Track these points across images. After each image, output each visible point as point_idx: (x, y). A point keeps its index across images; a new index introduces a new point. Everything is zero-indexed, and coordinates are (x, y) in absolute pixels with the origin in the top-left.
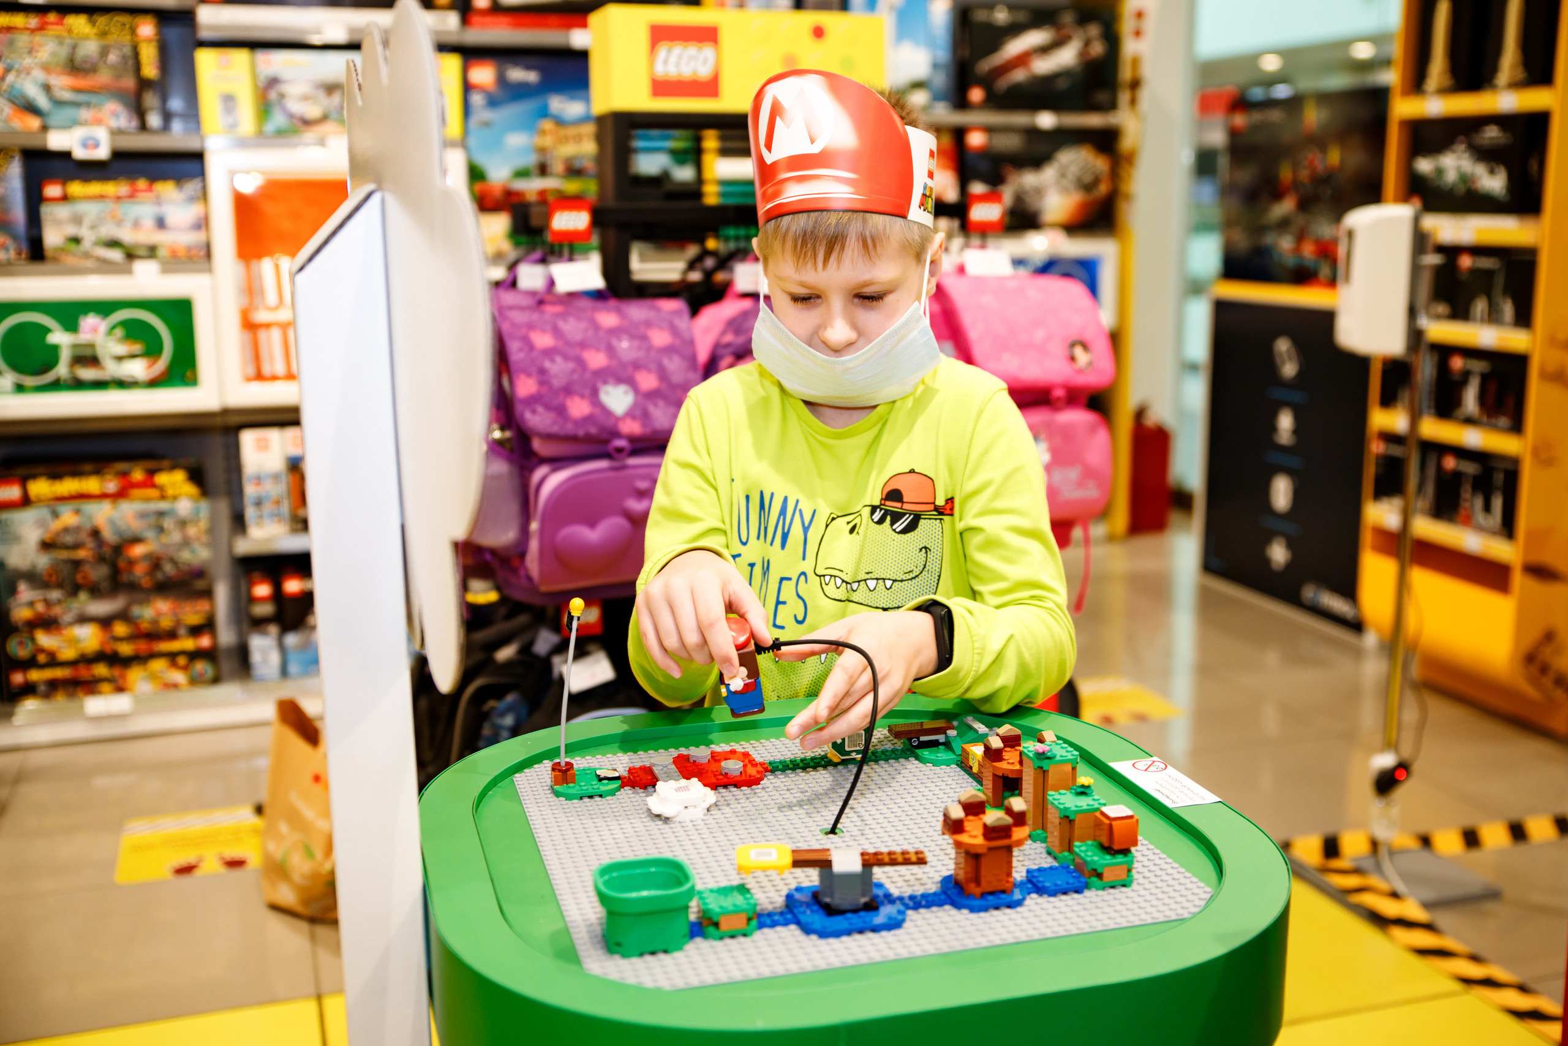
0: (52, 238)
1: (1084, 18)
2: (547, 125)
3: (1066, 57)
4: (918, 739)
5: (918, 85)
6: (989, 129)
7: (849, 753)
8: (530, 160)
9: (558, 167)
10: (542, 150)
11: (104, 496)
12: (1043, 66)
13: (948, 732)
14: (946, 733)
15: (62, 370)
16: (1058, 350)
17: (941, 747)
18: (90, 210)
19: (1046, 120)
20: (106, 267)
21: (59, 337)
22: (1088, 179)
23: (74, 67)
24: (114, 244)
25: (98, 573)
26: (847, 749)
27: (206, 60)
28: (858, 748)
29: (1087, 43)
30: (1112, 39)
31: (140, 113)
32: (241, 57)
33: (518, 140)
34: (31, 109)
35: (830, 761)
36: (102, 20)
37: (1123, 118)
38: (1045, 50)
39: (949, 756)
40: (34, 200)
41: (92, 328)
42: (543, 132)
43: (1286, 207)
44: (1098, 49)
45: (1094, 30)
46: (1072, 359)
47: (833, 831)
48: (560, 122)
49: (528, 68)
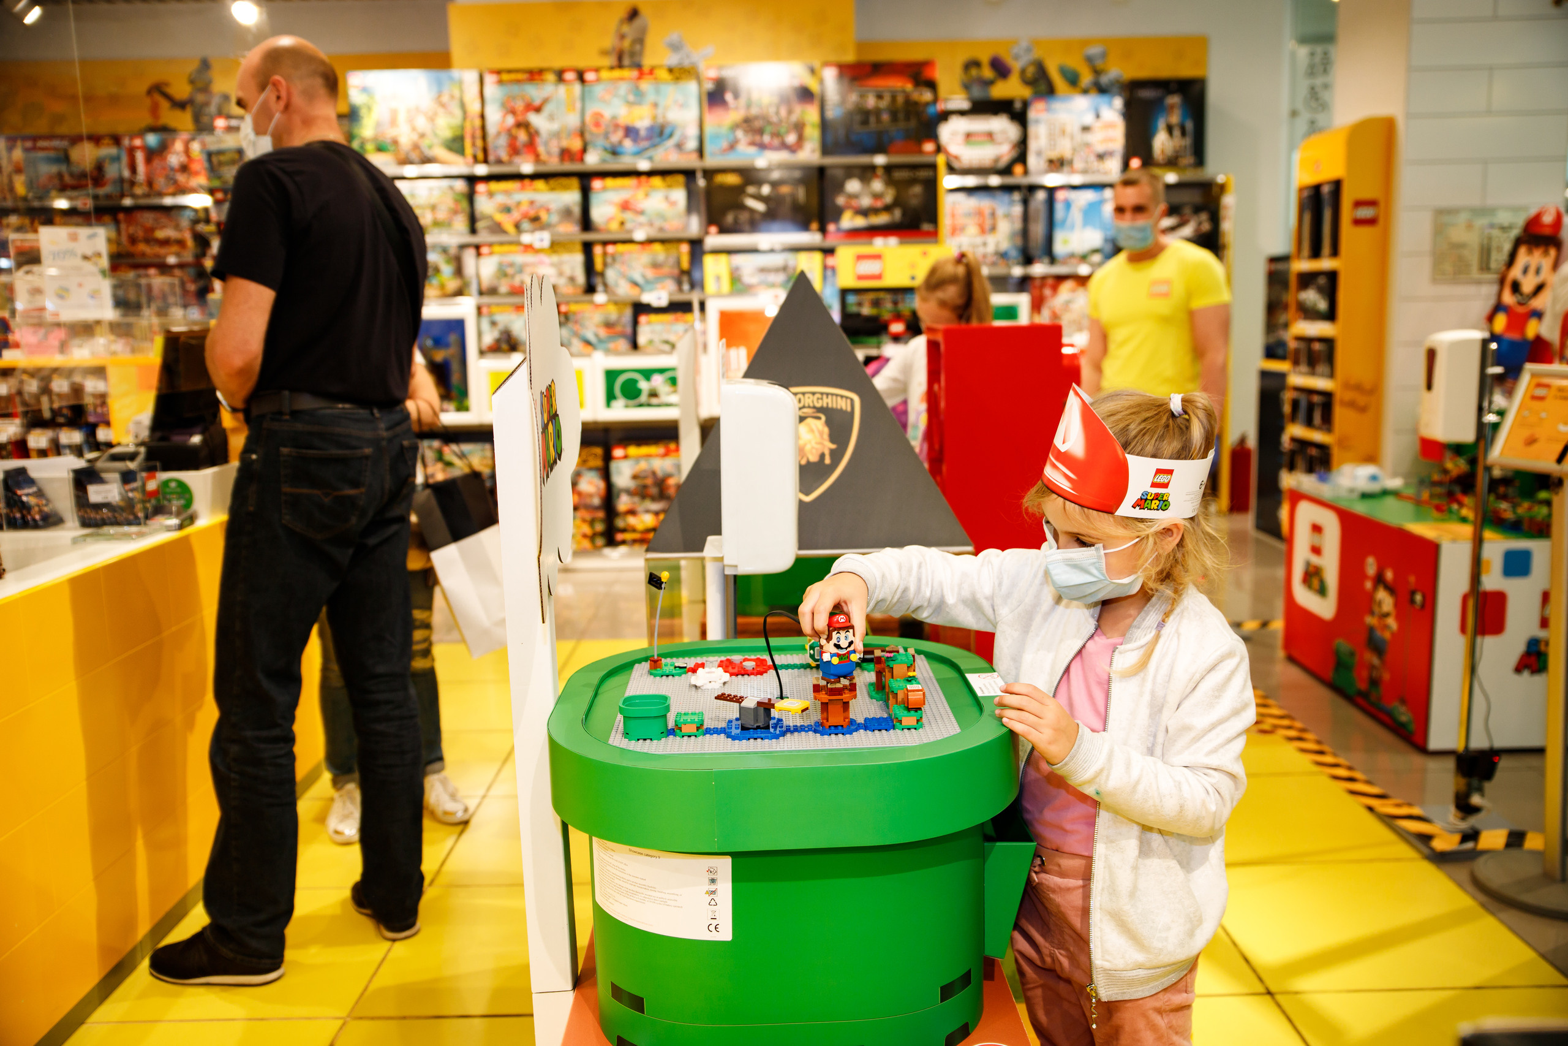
0: (642, 340)
1: (1197, 210)
3: (1187, 232)
5: (1096, 251)
11: (657, 456)
15: (643, 398)
18: (658, 328)
20: (663, 352)
21: (643, 385)
23: (655, 265)
24: (667, 342)
25: (654, 491)
27: (709, 261)
29: (1200, 224)
31: (679, 283)
32: (723, 258)
34: (635, 284)
36: (668, 246)
40: (635, 323)
41: (658, 381)
44: (1206, 227)
45: (1204, 216)
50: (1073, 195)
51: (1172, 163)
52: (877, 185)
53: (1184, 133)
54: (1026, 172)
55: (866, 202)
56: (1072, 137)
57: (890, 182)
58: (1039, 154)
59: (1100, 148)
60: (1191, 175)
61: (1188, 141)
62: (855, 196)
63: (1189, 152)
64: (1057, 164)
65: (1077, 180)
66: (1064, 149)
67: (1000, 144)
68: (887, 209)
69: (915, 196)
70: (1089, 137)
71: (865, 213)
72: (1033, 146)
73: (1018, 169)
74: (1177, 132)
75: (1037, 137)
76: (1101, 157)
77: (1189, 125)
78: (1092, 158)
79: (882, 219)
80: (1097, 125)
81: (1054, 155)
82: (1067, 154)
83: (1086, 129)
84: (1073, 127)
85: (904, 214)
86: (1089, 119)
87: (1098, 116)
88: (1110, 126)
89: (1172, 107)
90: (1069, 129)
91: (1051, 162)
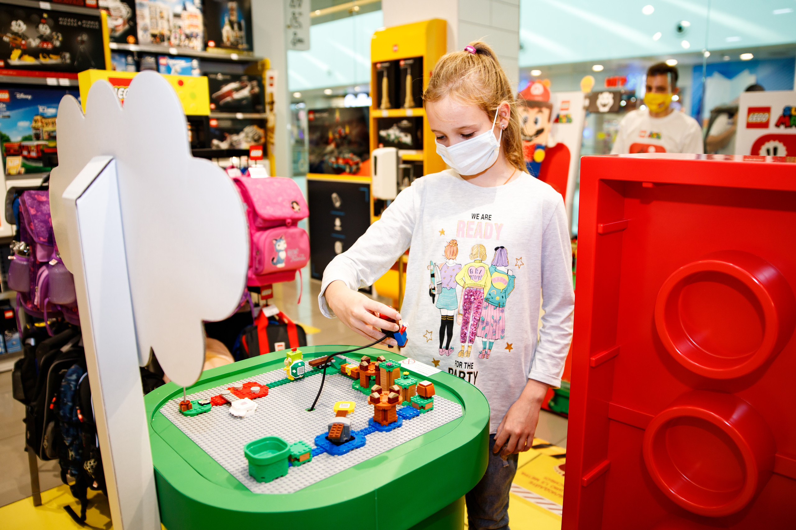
1: (251, 79)
2: (38, 118)
3: (245, 93)
4: (321, 365)
6: (218, 119)
7: (298, 376)
8: (32, 133)
9: (45, 136)
10: (36, 129)
12: (237, 96)
13: (332, 361)
14: (331, 361)
16: (288, 205)
17: (330, 367)
19: (240, 116)
22: (256, 137)
26: (298, 374)
28: (302, 373)
29: (252, 88)
30: (262, 86)
33: (24, 124)
35: (290, 380)
37: (268, 115)
38: (237, 90)
39: (335, 370)
42: (36, 121)
43: (331, 147)
44: (257, 90)
45: (255, 83)
46: (293, 208)
47: (312, 409)
48: (43, 116)
49: (26, 94)
50: (171, 62)
51: (234, 47)
52: (45, 29)
53: (240, 28)
54: (137, 42)
55: (34, 43)
56: (168, 21)
57: (56, 28)
58: (145, 30)
59: (188, 31)
60: (245, 56)
61: (243, 33)
62: (23, 37)
63: (244, 40)
64: (159, 38)
65: (173, 51)
66: (163, 28)
67: (116, 19)
68: (56, 51)
69: (83, 42)
70: (179, 22)
71: (34, 54)
72: (140, 23)
73: (131, 39)
74: (236, 26)
75: (143, 17)
76: (188, 37)
77: (243, 23)
78: (183, 37)
79: (53, 60)
80: (184, 14)
81: (156, 32)
82: (166, 33)
83: (177, 16)
84: (168, 13)
85: (72, 58)
86: (179, 9)
87: (185, 9)
88: (192, 16)
89: (232, 9)
90: (165, 15)
91: (154, 36)
